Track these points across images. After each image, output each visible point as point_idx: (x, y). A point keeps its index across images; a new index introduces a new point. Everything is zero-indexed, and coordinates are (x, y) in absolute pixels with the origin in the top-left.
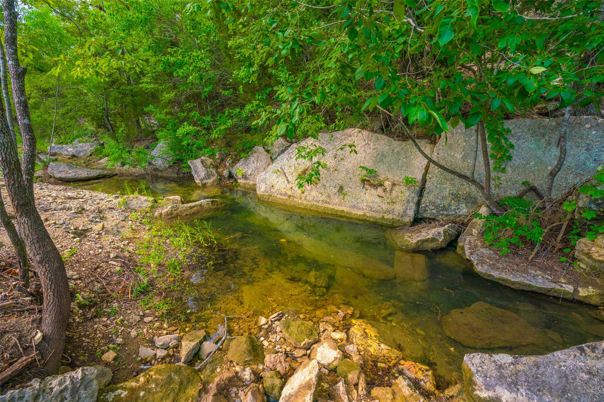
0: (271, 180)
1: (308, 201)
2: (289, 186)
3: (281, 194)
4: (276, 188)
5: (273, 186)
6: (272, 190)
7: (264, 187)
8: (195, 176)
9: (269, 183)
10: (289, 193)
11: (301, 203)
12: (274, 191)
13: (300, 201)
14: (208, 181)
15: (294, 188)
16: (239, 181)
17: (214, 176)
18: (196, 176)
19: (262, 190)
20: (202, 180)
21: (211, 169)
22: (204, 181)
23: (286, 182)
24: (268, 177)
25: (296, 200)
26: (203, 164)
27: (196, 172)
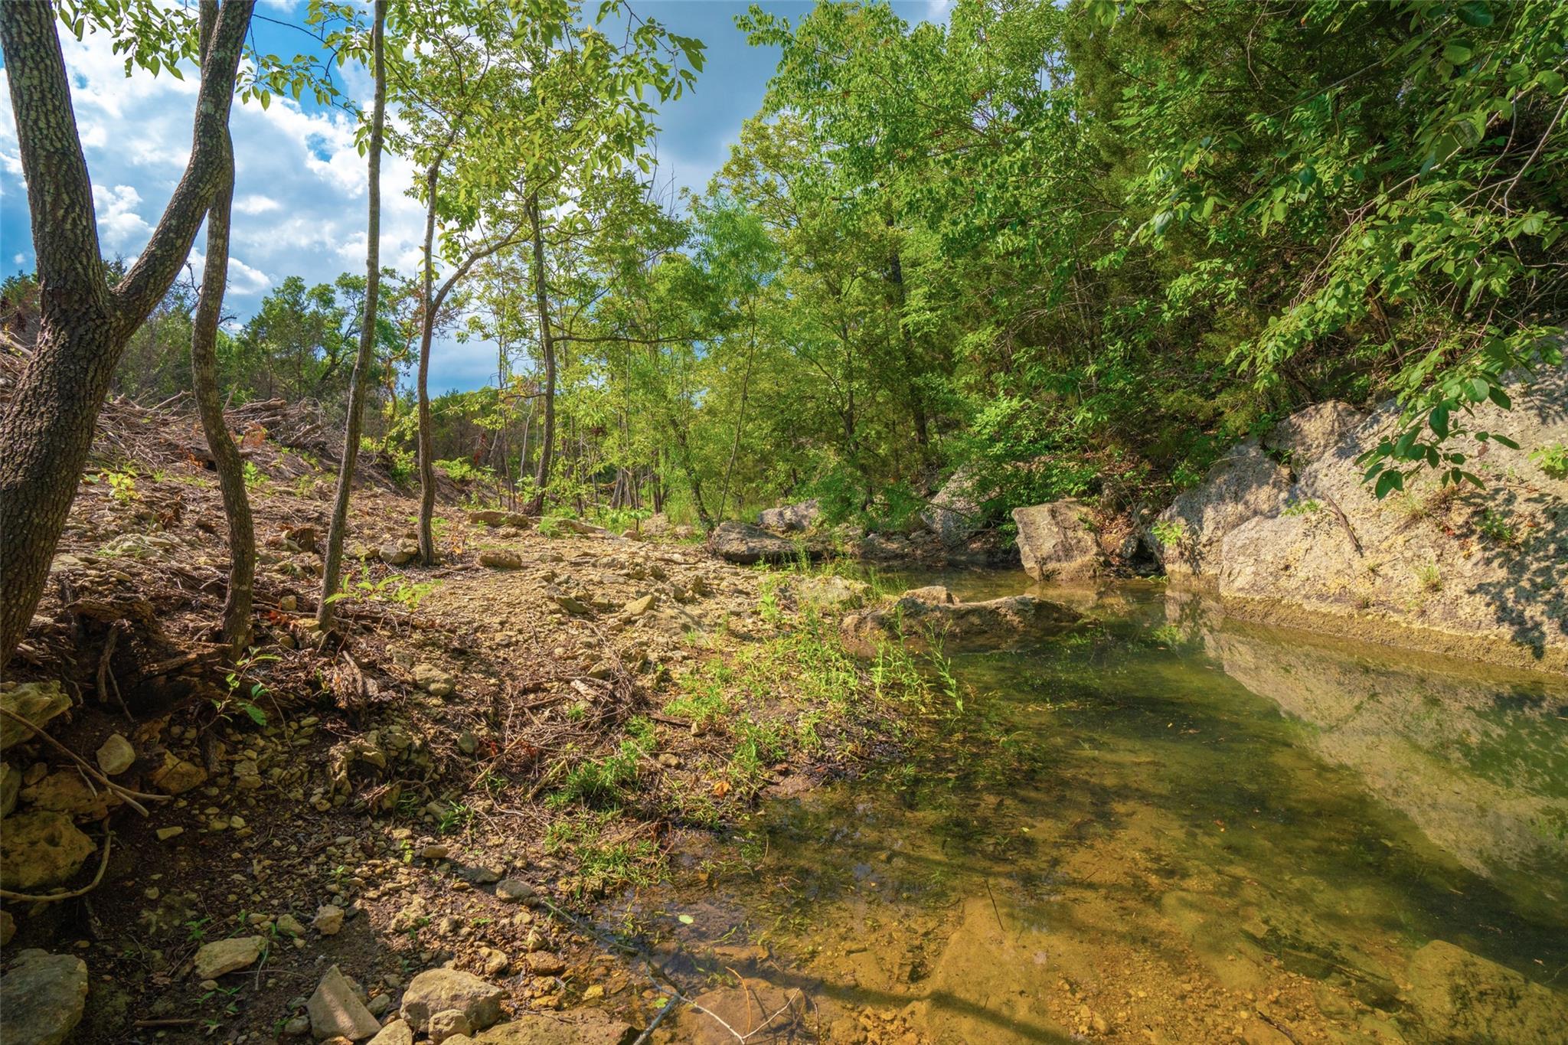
0: (1283, 543)
1: (1464, 624)
2: (1360, 565)
3: (1321, 597)
4: (1302, 575)
5: (1287, 568)
6: (1283, 582)
7: (1249, 570)
8: (1025, 550)
9: (1269, 558)
10: (1363, 589)
11: (1426, 637)
12: (1293, 583)
13: (1417, 625)
14: (1065, 565)
15: (1384, 570)
16: (1169, 567)
17: (1084, 551)
18: (1027, 548)
19: (1240, 582)
20: (1044, 561)
21: (1080, 534)
22: (1051, 566)
23: (1348, 547)
24: (1271, 536)
25: (1396, 617)
26: (1054, 517)
27: (1028, 537)
